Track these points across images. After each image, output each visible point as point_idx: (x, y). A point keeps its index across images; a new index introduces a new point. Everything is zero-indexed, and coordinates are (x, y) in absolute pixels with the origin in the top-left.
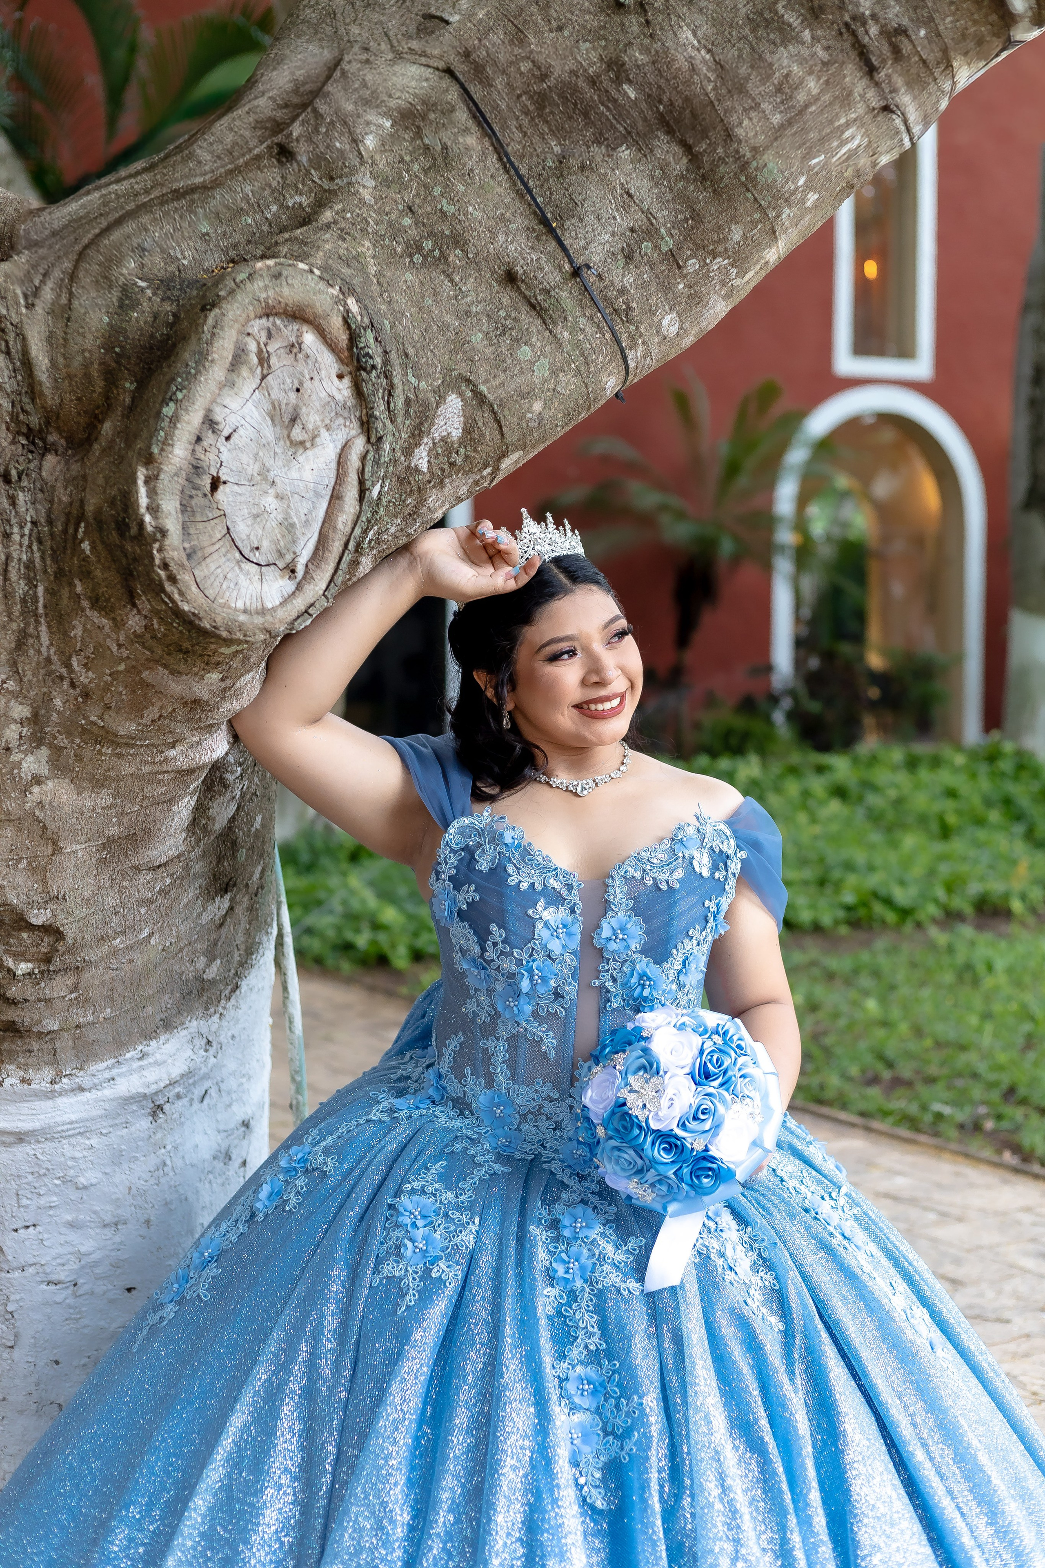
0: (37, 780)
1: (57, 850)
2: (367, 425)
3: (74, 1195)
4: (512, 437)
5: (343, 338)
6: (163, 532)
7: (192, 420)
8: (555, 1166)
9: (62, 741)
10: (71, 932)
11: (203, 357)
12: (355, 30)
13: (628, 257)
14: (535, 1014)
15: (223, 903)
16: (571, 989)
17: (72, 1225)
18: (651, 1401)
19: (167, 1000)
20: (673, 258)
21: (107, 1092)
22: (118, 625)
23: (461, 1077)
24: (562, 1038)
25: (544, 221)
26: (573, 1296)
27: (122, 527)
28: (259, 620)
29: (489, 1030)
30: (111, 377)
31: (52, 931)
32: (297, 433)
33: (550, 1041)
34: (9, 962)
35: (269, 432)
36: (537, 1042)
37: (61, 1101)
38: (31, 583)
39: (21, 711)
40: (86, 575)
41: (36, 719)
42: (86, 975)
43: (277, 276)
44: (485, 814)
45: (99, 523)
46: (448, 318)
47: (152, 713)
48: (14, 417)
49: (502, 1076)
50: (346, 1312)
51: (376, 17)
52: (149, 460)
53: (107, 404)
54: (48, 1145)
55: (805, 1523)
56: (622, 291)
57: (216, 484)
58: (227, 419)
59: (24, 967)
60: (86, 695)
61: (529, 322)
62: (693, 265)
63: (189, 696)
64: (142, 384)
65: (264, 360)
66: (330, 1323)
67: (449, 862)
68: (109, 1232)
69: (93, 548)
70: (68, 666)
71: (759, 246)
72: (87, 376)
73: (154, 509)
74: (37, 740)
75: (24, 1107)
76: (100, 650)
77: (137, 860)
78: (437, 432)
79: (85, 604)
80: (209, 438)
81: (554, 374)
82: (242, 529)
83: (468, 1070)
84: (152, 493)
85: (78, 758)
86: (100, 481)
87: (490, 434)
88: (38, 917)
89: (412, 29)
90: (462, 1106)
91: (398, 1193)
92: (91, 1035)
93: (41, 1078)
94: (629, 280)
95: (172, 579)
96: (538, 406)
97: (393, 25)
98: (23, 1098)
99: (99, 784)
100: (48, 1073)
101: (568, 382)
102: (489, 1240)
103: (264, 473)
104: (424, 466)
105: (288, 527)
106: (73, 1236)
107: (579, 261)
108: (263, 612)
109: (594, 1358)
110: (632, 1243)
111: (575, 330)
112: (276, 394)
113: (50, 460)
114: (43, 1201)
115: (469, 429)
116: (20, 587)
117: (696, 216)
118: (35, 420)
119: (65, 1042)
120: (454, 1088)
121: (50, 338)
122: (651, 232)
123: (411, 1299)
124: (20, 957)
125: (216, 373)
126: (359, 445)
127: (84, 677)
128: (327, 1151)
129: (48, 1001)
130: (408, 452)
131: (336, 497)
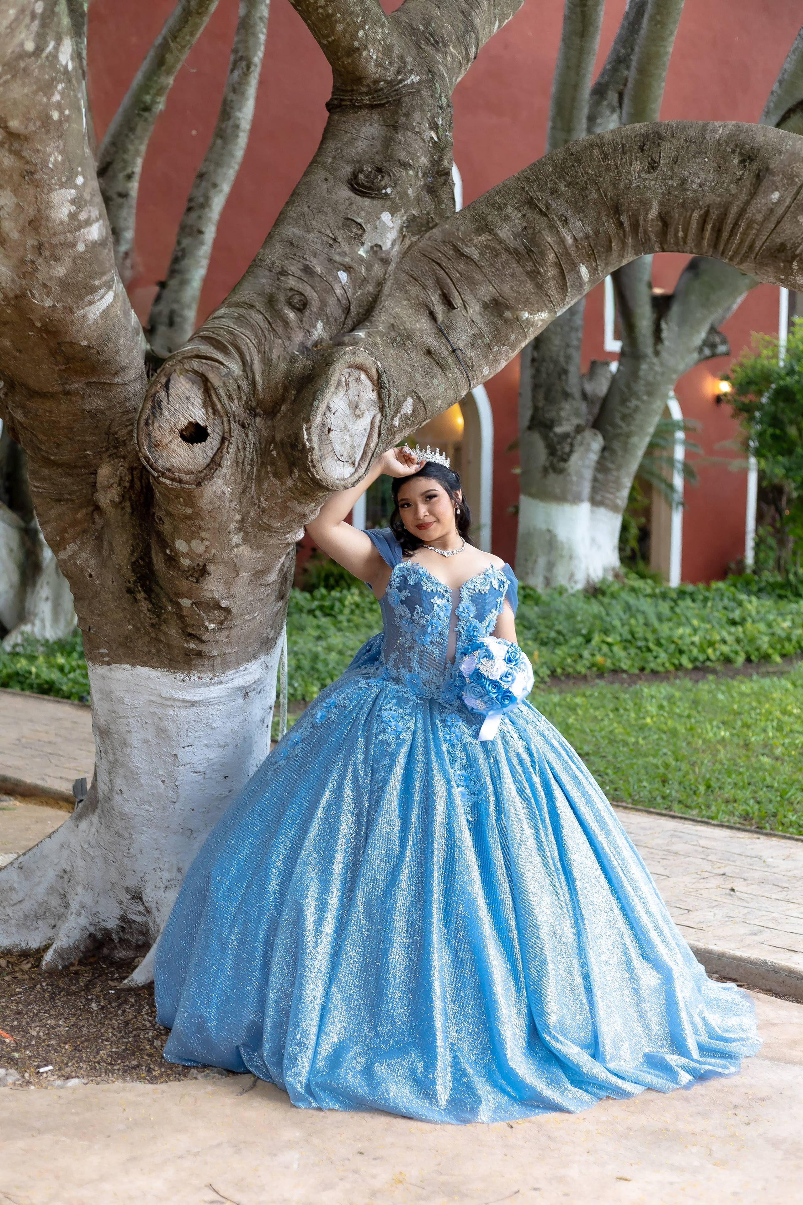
0: (237, 546)
1: (237, 575)
2: (382, 409)
3: (210, 732)
4: (429, 415)
5: (375, 376)
6: (312, 448)
7: (323, 407)
8: (440, 701)
9: (250, 529)
10: (234, 611)
11: (327, 383)
12: (314, 223)
13: (473, 345)
14: (431, 642)
15: (280, 604)
16: (446, 632)
17: (207, 746)
18: (488, 781)
19: (256, 646)
20: (489, 346)
21: (230, 685)
22: (283, 484)
23: (397, 668)
24: (441, 652)
25: (441, 331)
26: (453, 746)
27: (293, 446)
28: (342, 483)
29: (411, 649)
30: (286, 388)
31: (228, 610)
32: (358, 412)
33: (436, 652)
34: (207, 624)
35: (348, 411)
36: (431, 653)
37: (213, 688)
38: (252, 466)
39: (238, 517)
40: (273, 464)
41: (242, 521)
42: (233, 631)
43: (354, 353)
44: (408, 563)
45: (282, 444)
46: (407, 368)
47: (287, 519)
48: (246, 402)
49: (416, 667)
50: (366, 753)
51: (323, 218)
52: (308, 421)
53: (283, 399)
54: (203, 708)
55: (545, 828)
56: (471, 359)
57: (330, 430)
58: (334, 407)
59: (212, 626)
60: (263, 511)
61: (437, 370)
62: (496, 348)
63: (302, 512)
64: (299, 391)
65: (347, 384)
66: (360, 757)
67: (396, 581)
68: (221, 750)
69: (278, 453)
70: (259, 499)
71: (520, 342)
72: (276, 388)
73: (310, 440)
74: (240, 529)
75: (197, 690)
76: (273, 493)
77: (262, 581)
78: (403, 412)
79: (271, 475)
80: (328, 413)
81: (446, 390)
82: (338, 448)
83: (401, 666)
84: (309, 434)
85: (255, 537)
86: (282, 428)
87: (422, 413)
88: (224, 603)
89: (340, 225)
90: (397, 680)
91: (380, 710)
92: (228, 658)
93: (207, 677)
94: (473, 354)
95: (314, 466)
96: (439, 402)
97: (331, 222)
98: (197, 686)
99: (260, 547)
100: (210, 675)
101: (450, 392)
102: (420, 726)
103: (345, 427)
104: (397, 424)
105: (353, 447)
106: (207, 751)
107: (455, 347)
108: (344, 479)
109: (464, 767)
110: (474, 727)
111: (453, 373)
112: (351, 397)
113: (258, 419)
114: (197, 734)
115: (414, 411)
116: (248, 468)
117: (497, 330)
118: (254, 404)
119: (218, 661)
120: (394, 673)
121: (263, 372)
122: (481, 336)
123: (393, 746)
124: (211, 621)
125: (332, 389)
126: (379, 417)
127: (264, 504)
128: (344, 699)
129: (216, 642)
130: (392, 419)
131: (370, 436)
